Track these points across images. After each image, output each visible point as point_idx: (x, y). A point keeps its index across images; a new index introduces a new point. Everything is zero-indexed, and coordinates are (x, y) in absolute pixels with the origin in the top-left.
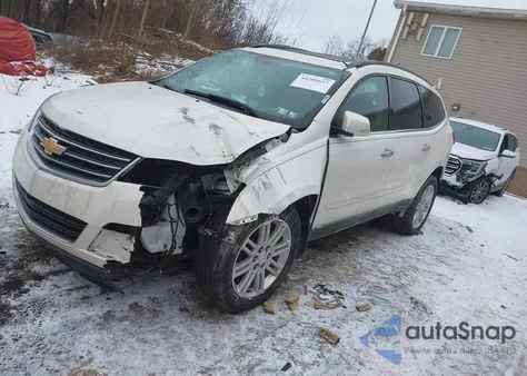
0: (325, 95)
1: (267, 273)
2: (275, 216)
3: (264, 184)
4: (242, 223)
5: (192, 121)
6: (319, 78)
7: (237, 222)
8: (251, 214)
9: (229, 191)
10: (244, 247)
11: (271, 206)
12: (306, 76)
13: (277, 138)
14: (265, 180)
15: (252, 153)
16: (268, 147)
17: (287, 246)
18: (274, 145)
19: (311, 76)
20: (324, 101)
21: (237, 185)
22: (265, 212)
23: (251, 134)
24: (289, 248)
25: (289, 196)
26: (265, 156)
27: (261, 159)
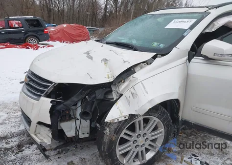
0: (186, 30)
1: (147, 150)
2: (140, 116)
3: (132, 94)
4: (116, 121)
5: (91, 58)
6: (185, 20)
7: (113, 120)
8: (124, 115)
9: (113, 99)
10: (122, 135)
11: (137, 109)
12: (176, 20)
13: (143, 62)
14: (133, 91)
15: (126, 74)
16: (137, 69)
17: (161, 132)
18: (141, 68)
19: (180, 20)
20: (185, 34)
21: (118, 95)
22: (133, 113)
23: (125, 62)
24: (163, 134)
25: (150, 102)
26: (134, 75)
27: (131, 78)
